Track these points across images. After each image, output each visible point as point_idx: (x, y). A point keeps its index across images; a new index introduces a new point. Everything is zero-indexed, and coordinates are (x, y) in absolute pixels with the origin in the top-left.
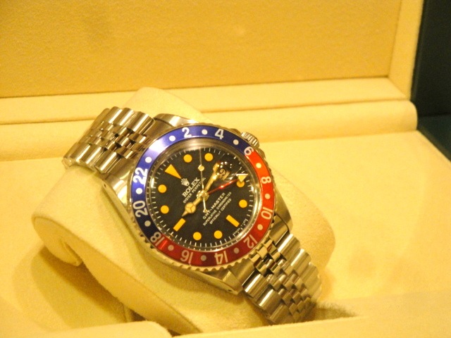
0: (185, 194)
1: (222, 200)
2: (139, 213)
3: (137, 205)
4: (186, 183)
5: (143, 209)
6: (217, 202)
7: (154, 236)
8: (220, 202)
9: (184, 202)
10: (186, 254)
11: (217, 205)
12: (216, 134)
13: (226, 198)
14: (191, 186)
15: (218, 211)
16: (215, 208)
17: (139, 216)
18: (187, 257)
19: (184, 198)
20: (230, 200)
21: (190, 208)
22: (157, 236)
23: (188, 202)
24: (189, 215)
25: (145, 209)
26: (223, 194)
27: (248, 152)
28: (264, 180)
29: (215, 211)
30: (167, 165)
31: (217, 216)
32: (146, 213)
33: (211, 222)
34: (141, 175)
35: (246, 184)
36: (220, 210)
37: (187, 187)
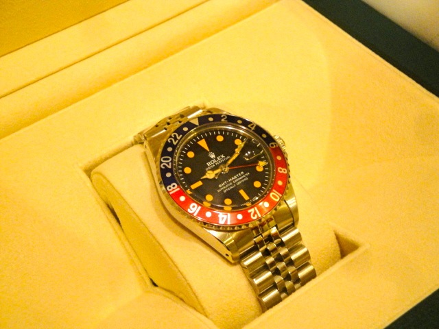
0: (208, 164)
1: (240, 177)
2: (164, 166)
3: (164, 159)
4: (213, 156)
5: (168, 163)
6: (235, 177)
7: (171, 186)
8: (238, 178)
9: (207, 169)
10: (194, 207)
11: (234, 180)
12: (250, 126)
13: (244, 176)
14: (216, 159)
15: (234, 184)
16: (232, 181)
17: (164, 168)
18: (194, 210)
19: (207, 166)
20: (247, 179)
21: (210, 175)
22: (174, 186)
23: (209, 170)
24: (207, 179)
25: (170, 164)
26: (242, 173)
27: (272, 145)
28: (281, 170)
29: (231, 184)
30: (201, 139)
31: (231, 188)
32: (170, 167)
33: (225, 191)
34: (175, 139)
35: (264, 171)
36: (236, 183)
37: (213, 159)
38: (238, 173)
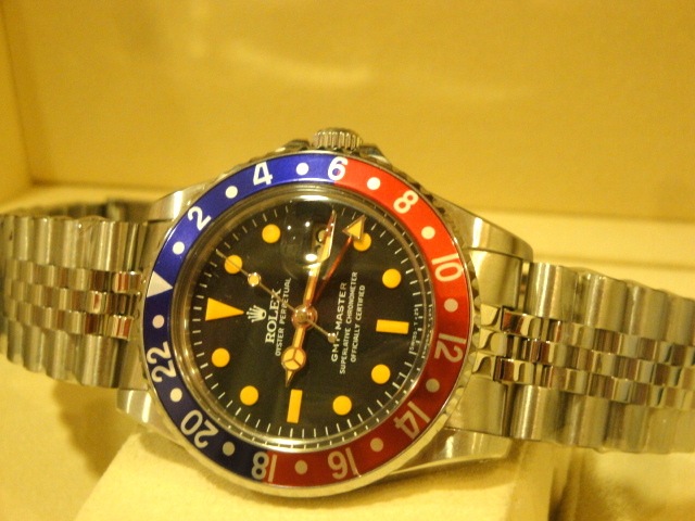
0: (269, 339)
1: (347, 299)
2: (202, 439)
3: (189, 426)
4: (258, 314)
5: (203, 427)
6: (340, 309)
7: (257, 465)
8: (346, 305)
9: (278, 353)
10: (337, 460)
11: (344, 317)
12: (257, 181)
13: (352, 290)
14: (272, 313)
15: (352, 326)
16: (344, 326)
17: (205, 444)
18: (343, 464)
19: (272, 347)
20: (362, 288)
21: (293, 359)
22: (261, 461)
23: (284, 349)
24: (297, 374)
25: (208, 423)
26: (343, 286)
27: (336, 172)
28: (402, 205)
29: (347, 331)
30: (204, 304)
31: (356, 338)
32: (213, 431)
33: (353, 359)
34: (163, 362)
35: (374, 236)
36: (354, 321)
37: (266, 321)
38: (336, 297)
